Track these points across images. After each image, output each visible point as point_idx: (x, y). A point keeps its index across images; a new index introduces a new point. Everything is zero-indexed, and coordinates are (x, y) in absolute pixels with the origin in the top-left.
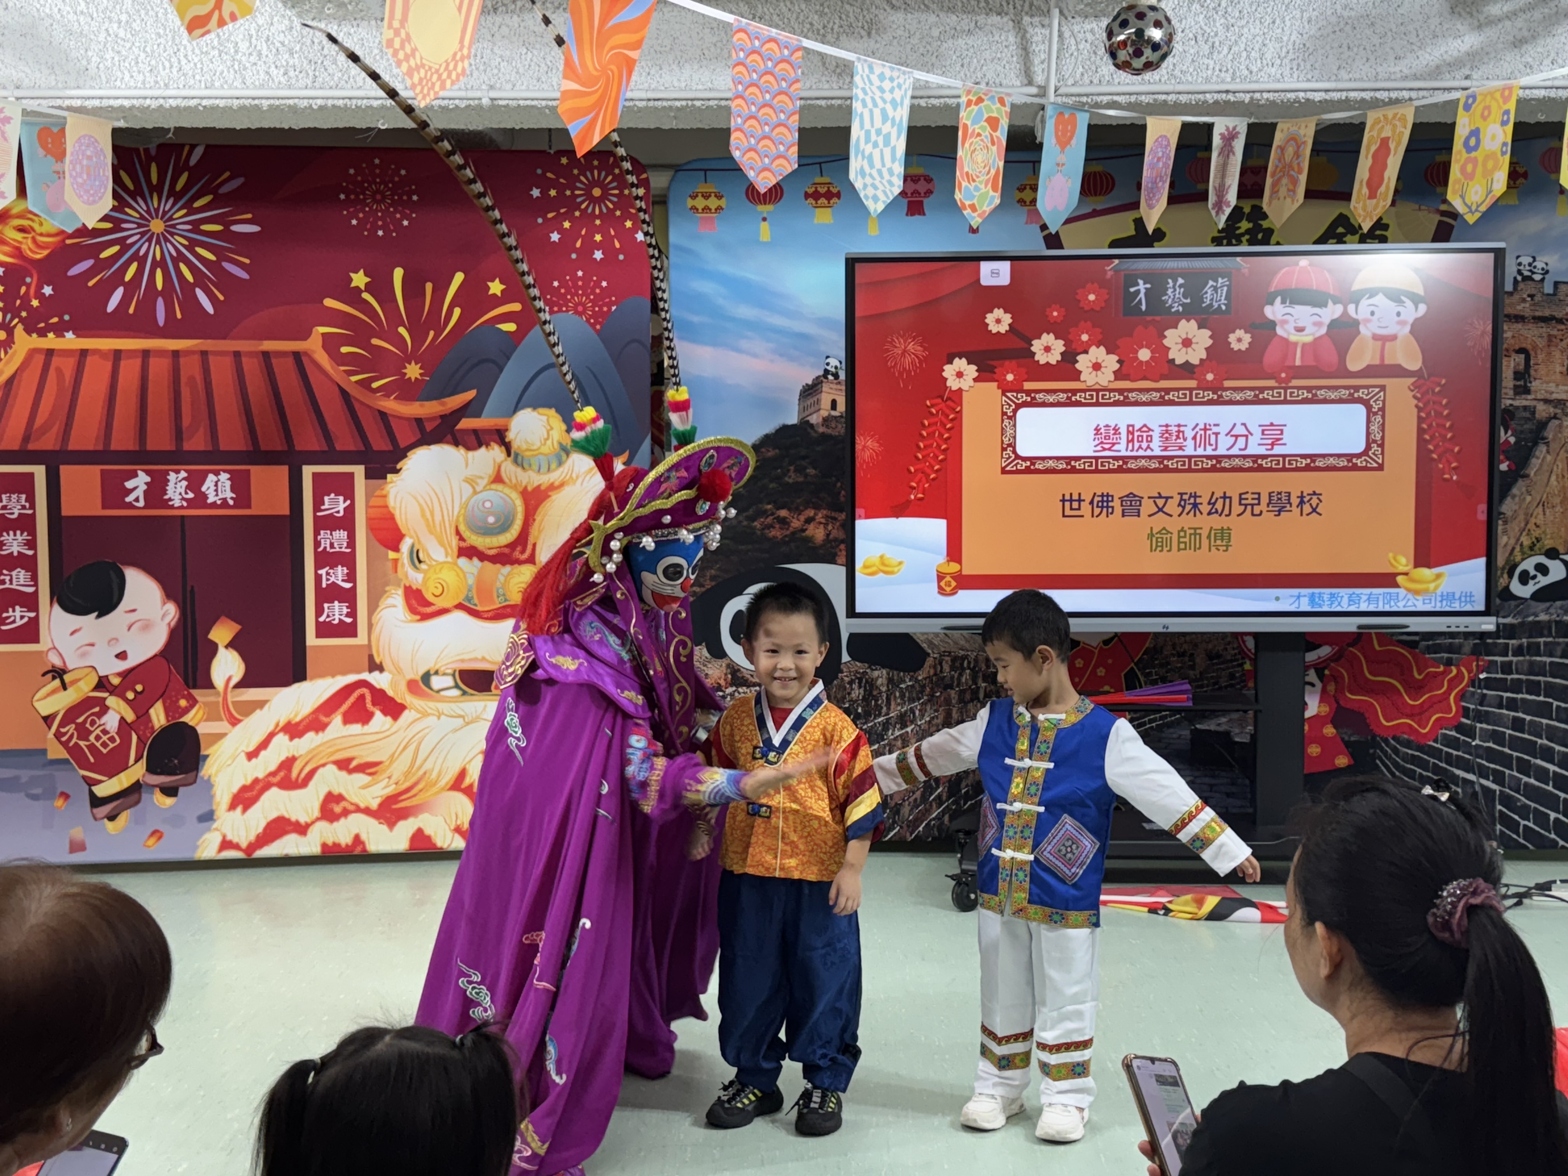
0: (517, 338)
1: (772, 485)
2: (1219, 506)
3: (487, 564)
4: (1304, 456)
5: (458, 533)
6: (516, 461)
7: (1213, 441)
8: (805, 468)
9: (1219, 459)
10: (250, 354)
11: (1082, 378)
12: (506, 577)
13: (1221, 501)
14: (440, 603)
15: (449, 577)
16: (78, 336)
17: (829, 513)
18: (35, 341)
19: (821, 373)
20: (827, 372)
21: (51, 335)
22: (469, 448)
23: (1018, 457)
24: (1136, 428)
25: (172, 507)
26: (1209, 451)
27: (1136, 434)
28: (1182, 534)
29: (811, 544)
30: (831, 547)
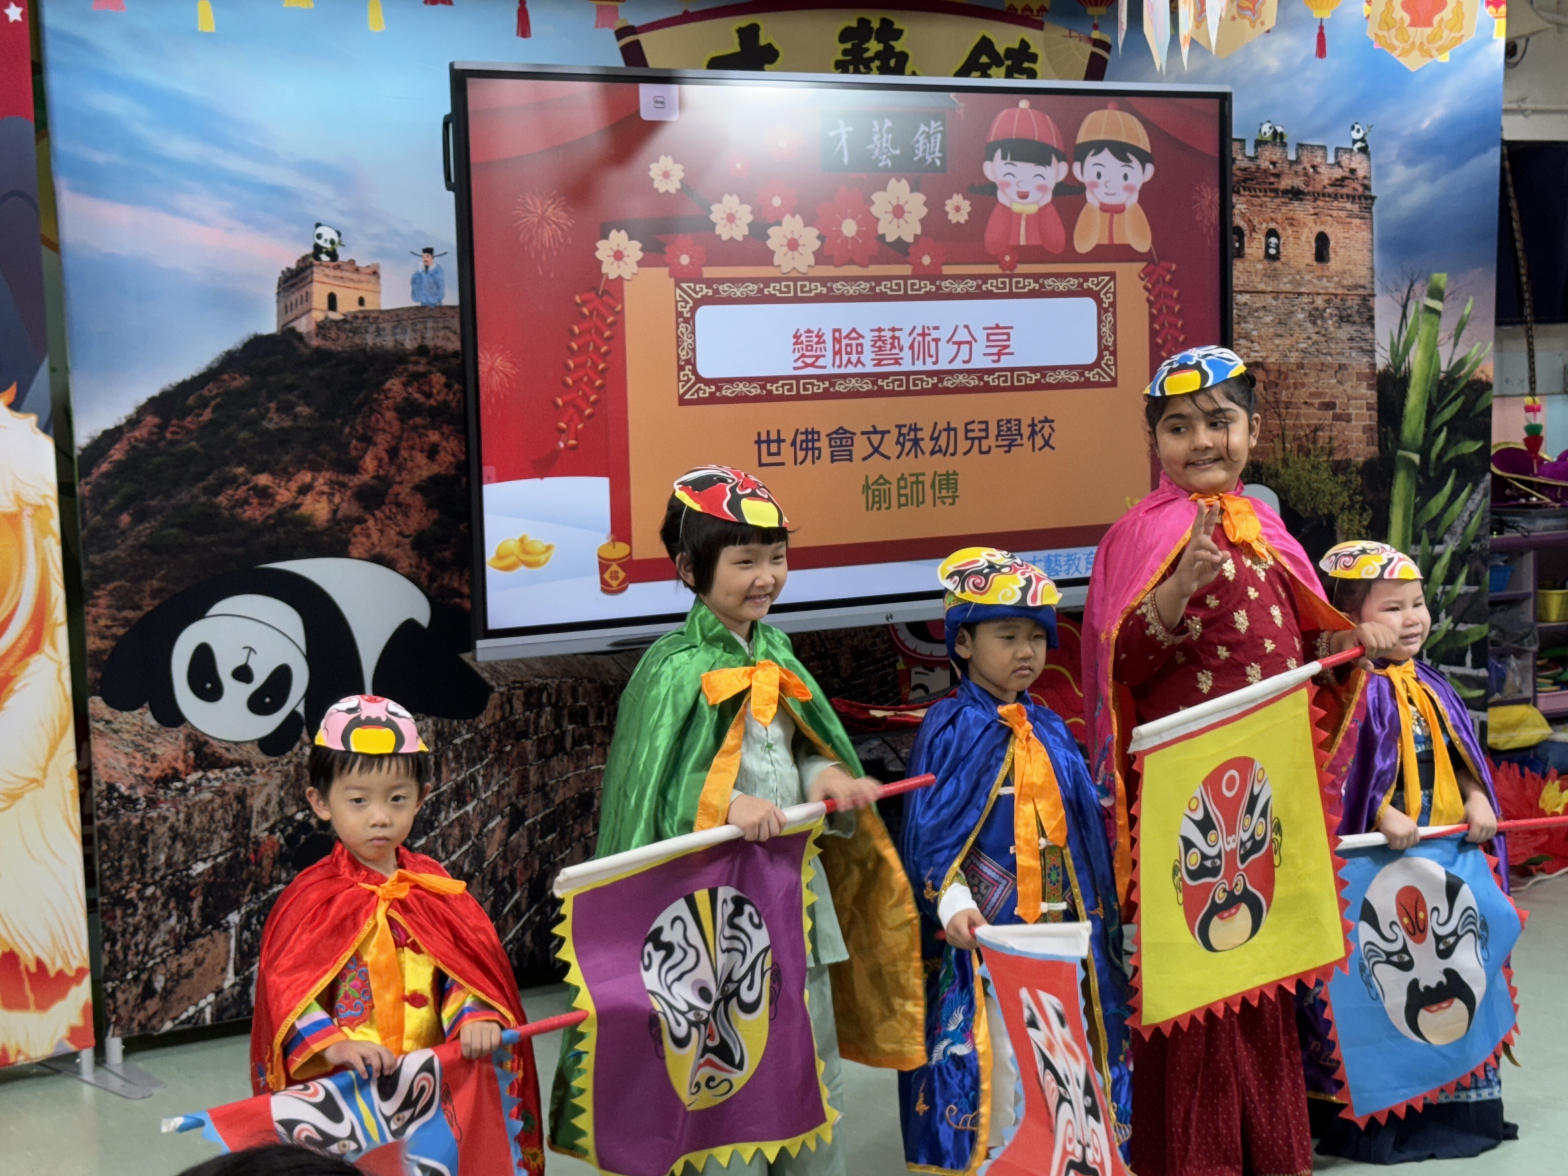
1: (244, 435)
2: (943, 442)
4: (1034, 370)
7: (933, 352)
8: (294, 405)
9: (939, 374)
11: (776, 261)
13: (944, 435)
17: (334, 477)
20: (318, 249)
23: (699, 379)
24: (844, 334)
26: (929, 367)
27: (845, 342)
28: (902, 483)
29: (309, 528)
30: (341, 531)
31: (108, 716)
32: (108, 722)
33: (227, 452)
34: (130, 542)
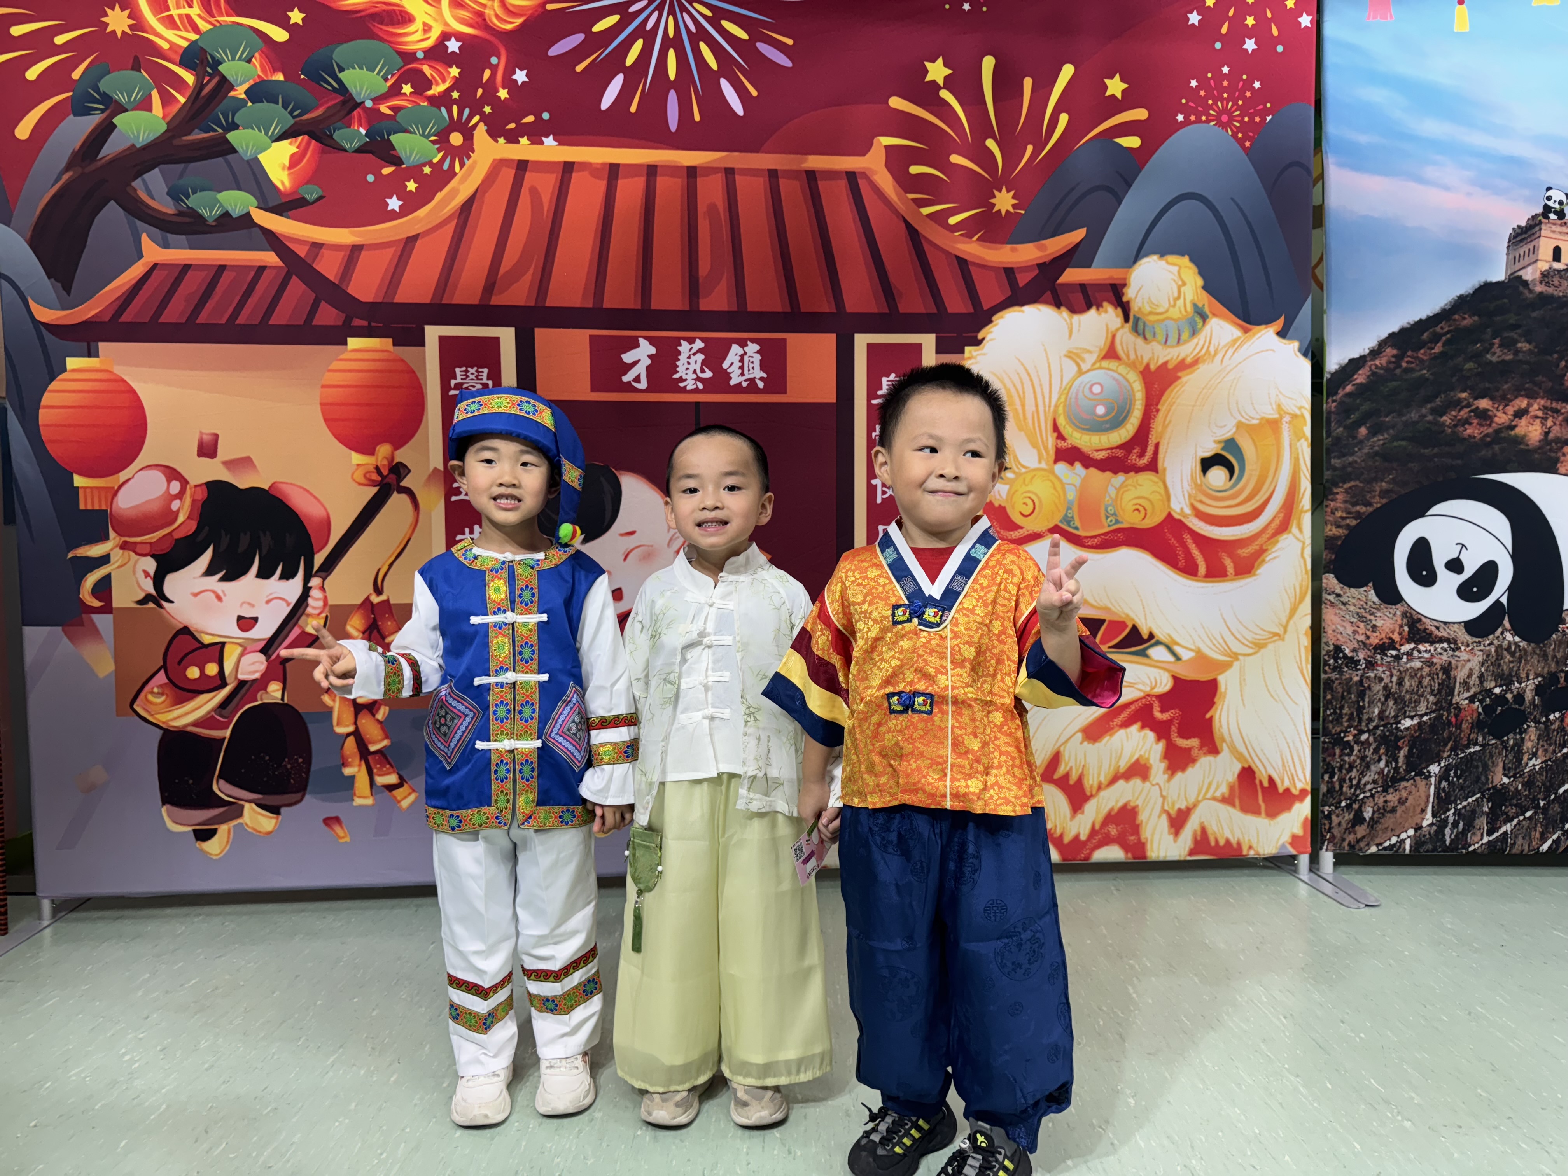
0: (1142, 156)
1: (1470, 365)
3: (1093, 471)
5: (1056, 428)
6: (1135, 329)
8: (1517, 342)
10: (793, 174)
12: (1118, 490)
14: (1030, 526)
15: (1042, 489)
16: (561, 143)
17: (1548, 404)
18: (503, 149)
19: (1540, 210)
20: (1547, 209)
21: (524, 141)
22: (1074, 310)
25: (684, 390)
29: (1522, 447)
30: (1551, 450)
31: (1338, 591)
32: (1338, 595)
33: (1454, 379)
34: (1366, 450)
